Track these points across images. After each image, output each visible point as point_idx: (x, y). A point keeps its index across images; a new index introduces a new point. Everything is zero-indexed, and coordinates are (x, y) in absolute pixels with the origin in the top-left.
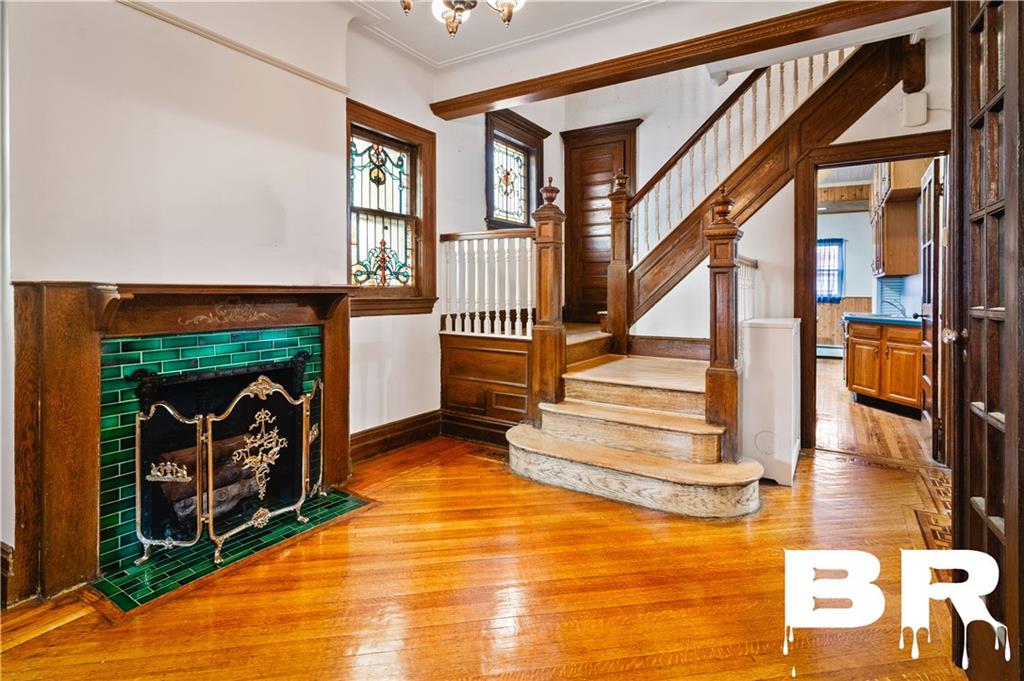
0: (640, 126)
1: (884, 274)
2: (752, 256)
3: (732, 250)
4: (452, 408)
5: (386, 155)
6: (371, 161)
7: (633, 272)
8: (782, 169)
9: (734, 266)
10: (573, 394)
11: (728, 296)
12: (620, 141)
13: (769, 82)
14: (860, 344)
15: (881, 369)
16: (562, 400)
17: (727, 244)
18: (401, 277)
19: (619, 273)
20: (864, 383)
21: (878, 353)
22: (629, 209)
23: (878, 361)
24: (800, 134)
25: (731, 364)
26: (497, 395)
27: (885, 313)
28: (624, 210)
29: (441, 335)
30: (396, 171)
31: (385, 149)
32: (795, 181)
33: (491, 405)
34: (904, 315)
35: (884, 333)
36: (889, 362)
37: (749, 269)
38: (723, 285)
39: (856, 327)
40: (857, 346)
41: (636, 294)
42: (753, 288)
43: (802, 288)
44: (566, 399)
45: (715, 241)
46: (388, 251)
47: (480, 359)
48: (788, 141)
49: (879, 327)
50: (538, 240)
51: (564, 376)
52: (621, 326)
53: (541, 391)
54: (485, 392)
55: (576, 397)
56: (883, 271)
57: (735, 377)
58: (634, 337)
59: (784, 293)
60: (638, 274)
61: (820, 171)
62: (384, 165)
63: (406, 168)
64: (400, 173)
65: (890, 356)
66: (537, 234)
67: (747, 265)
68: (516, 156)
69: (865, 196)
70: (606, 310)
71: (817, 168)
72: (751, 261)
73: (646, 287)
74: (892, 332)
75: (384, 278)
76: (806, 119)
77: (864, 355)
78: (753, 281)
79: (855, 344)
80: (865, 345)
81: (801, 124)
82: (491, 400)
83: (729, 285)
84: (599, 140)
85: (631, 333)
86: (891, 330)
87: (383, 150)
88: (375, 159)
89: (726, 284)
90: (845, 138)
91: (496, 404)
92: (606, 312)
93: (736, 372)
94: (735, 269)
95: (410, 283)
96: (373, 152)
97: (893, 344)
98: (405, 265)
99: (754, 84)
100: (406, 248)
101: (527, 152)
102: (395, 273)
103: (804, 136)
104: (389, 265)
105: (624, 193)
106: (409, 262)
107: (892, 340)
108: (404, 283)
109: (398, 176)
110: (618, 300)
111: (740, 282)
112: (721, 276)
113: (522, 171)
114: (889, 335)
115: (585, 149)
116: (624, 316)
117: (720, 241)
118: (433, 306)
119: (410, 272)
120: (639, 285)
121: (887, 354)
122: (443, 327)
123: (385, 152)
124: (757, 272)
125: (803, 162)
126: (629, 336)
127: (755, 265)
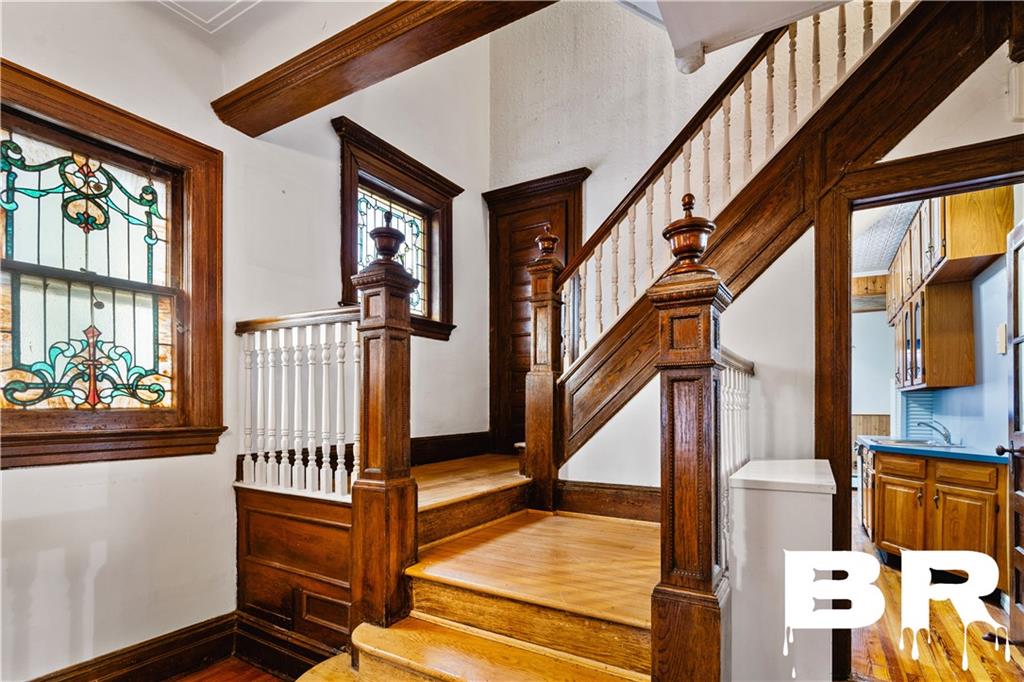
0: (588, 180)
1: (924, 386)
2: (745, 354)
3: (708, 330)
4: (251, 611)
5: (111, 179)
6: (66, 183)
7: (563, 383)
8: (795, 210)
9: (713, 364)
10: (424, 604)
11: (700, 429)
12: (561, 202)
13: (771, 71)
14: (894, 484)
15: (925, 523)
16: (407, 615)
17: (697, 316)
18: (142, 393)
19: (543, 384)
20: (900, 541)
21: (921, 498)
22: (557, 286)
23: (921, 510)
24: (823, 148)
25: (706, 581)
26: (308, 597)
27: (913, 437)
28: (549, 290)
29: (237, 489)
30: (139, 212)
31: (104, 166)
32: (816, 230)
33: (301, 613)
34: (949, 442)
35: (931, 469)
36: (939, 513)
37: (741, 377)
38: (688, 404)
39: (887, 459)
40: (889, 487)
41: (568, 418)
42: (747, 408)
43: (829, 407)
44: (414, 613)
45: (672, 312)
46: (106, 348)
47: (287, 532)
48: (803, 162)
49: (924, 461)
50: (364, 323)
51: (409, 571)
52: (546, 465)
53: (363, 600)
54: (294, 590)
55: (430, 610)
56: (924, 381)
57: (713, 615)
58: (564, 482)
59: (799, 416)
60: (570, 385)
61: (856, 214)
62: (105, 195)
63: (163, 206)
64: (149, 214)
65: (941, 505)
66: (362, 314)
67: (737, 369)
68: (408, 218)
69: (879, 290)
70: (523, 441)
71: (853, 207)
72: (744, 363)
73: (581, 405)
74: (943, 469)
75: (95, 395)
76: (834, 124)
77: (900, 501)
78: (747, 396)
79: (885, 483)
80: (901, 485)
81: (825, 133)
82: (301, 604)
83: (700, 406)
84: (534, 202)
85: (561, 477)
86: (942, 466)
87: (100, 169)
88: (79, 183)
89: (694, 404)
90: (902, 151)
91: (308, 612)
92: (523, 444)
93: (716, 602)
94: (713, 372)
95: (167, 402)
96: (71, 168)
97: (946, 488)
98: (155, 371)
99: (745, 77)
100: (156, 343)
101: (427, 215)
102: (128, 387)
103: (829, 153)
104: (110, 372)
105: (550, 262)
106: (166, 366)
107: (943, 481)
108: (152, 403)
109: (145, 219)
110: (540, 425)
111: (724, 398)
112: (684, 387)
113: (420, 242)
114: (939, 473)
115: (516, 215)
116: (548, 450)
117: (680, 311)
118: (217, 442)
119: (167, 384)
120: (572, 404)
121: (936, 500)
122: (240, 476)
123: (106, 174)
124: (753, 381)
125: (829, 197)
126: (557, 481)
127: (750, 370)
